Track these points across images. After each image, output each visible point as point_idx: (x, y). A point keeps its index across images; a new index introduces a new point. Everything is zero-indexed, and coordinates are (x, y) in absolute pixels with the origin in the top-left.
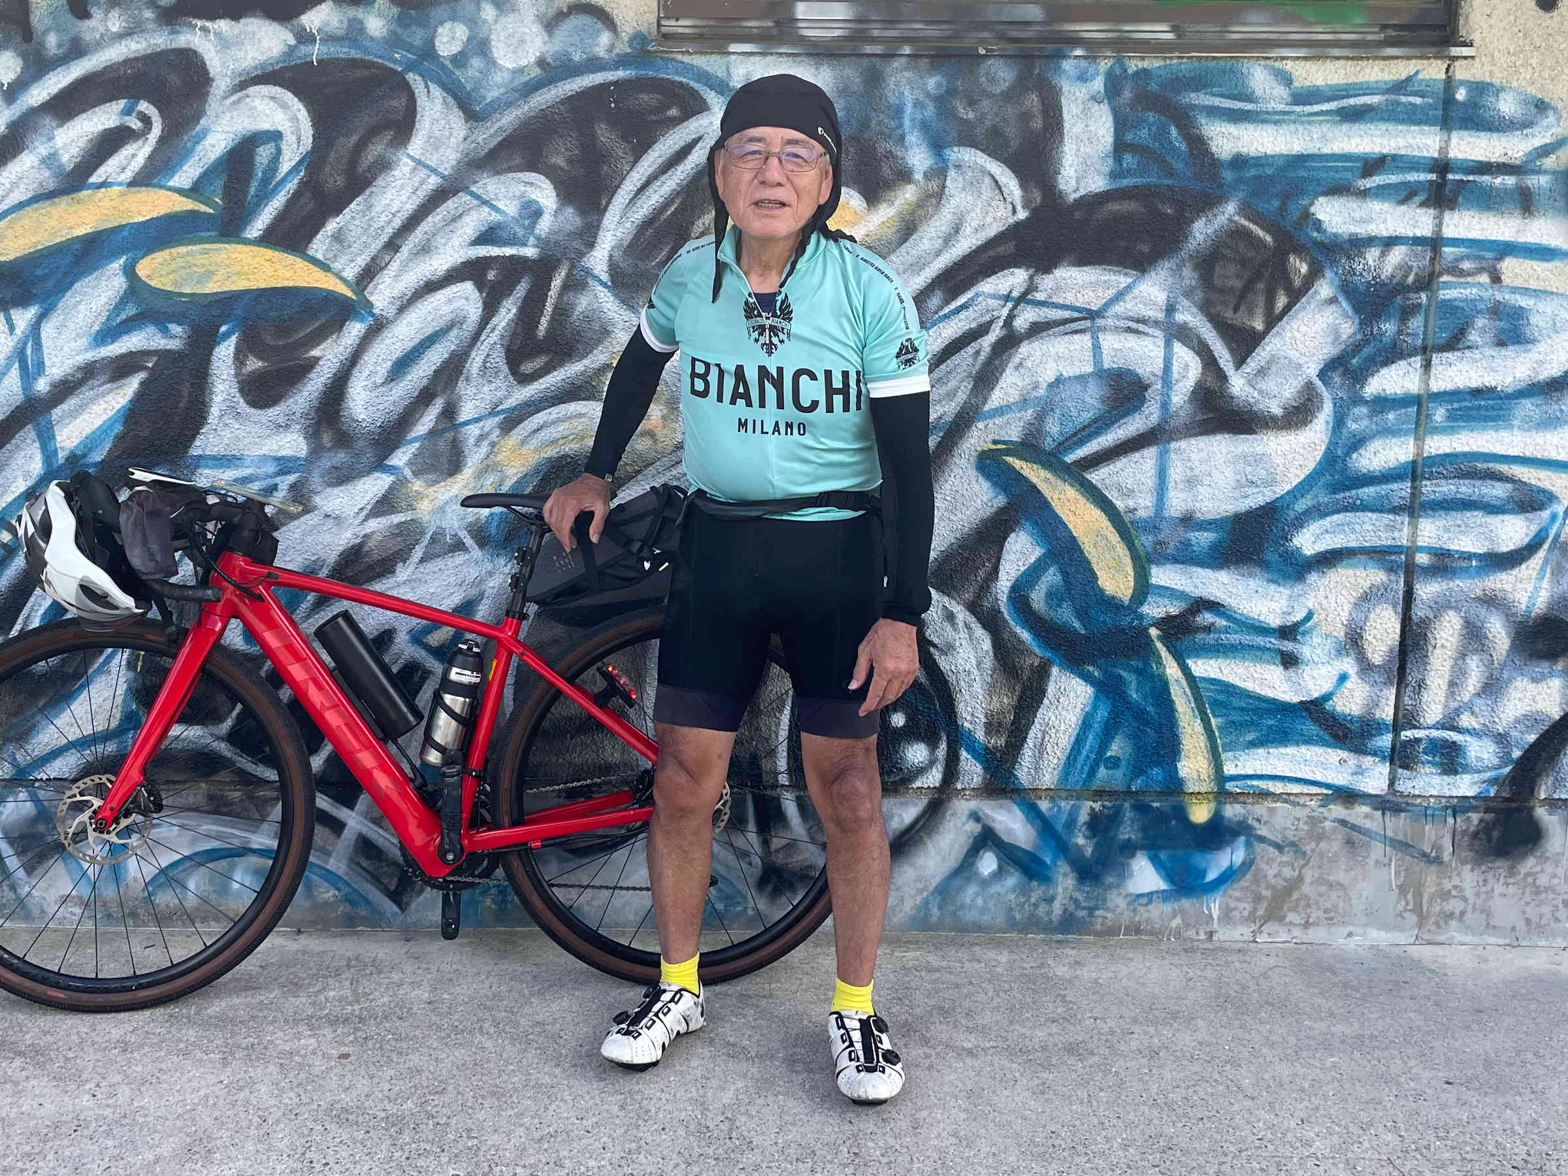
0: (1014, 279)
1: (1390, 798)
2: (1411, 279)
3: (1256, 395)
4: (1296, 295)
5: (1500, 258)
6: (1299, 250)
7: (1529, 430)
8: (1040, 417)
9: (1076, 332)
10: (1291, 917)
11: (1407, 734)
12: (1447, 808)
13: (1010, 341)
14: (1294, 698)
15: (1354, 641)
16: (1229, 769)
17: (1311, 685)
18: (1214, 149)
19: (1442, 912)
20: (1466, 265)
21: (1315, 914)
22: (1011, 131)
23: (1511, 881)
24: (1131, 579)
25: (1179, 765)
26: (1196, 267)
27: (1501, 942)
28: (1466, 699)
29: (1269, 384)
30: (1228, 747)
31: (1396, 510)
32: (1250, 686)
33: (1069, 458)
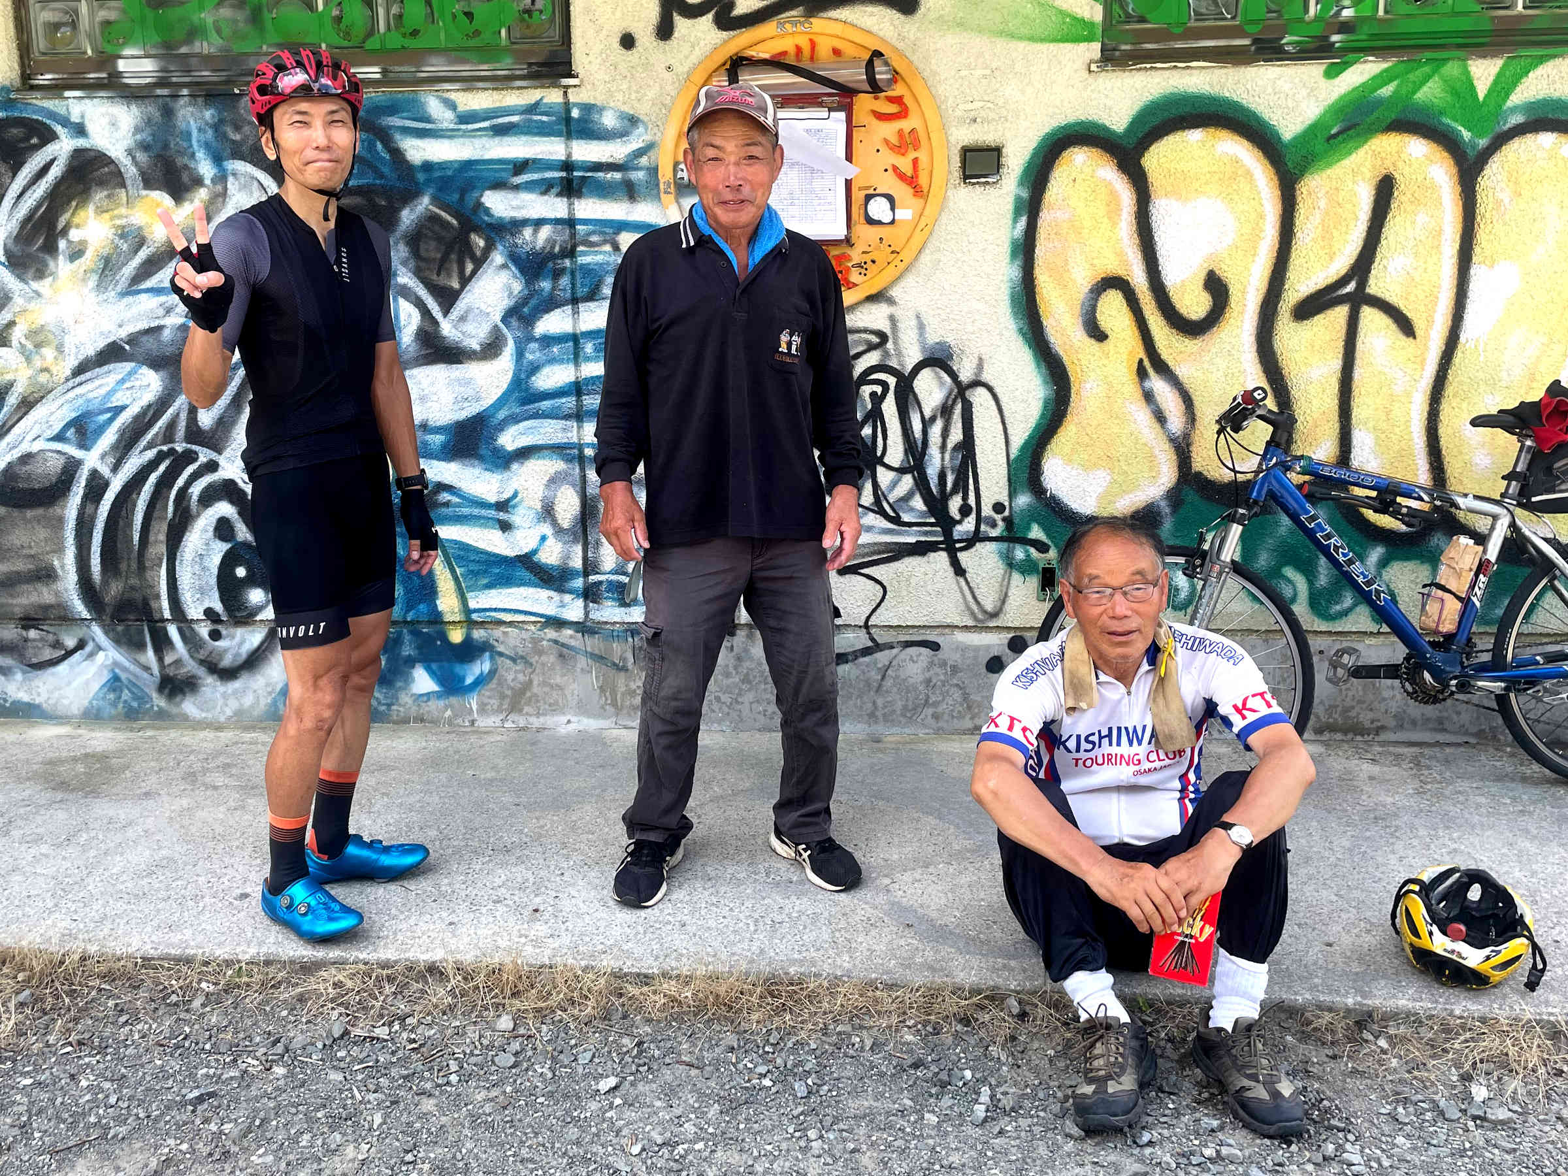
1: (588, 624)
2: (557, 249)
3: (460, 335)
4: (479, 263)
5: (617, 233)
6: (477, 229)
10: (527, 709)
11: (593, 578)
12: (627, 630)
14: (511, 553)
15: (548, 512)
16: (473, 604)
17: (522, 543)
18: (409, 158)
19: (631, 705)
20: (594, 238)
21: (543, 707)
25: (438, 602)
26: (408, 244)
29: (469, 327)
30: (471, 588)
31: (567, 417)
32: (481, 545)
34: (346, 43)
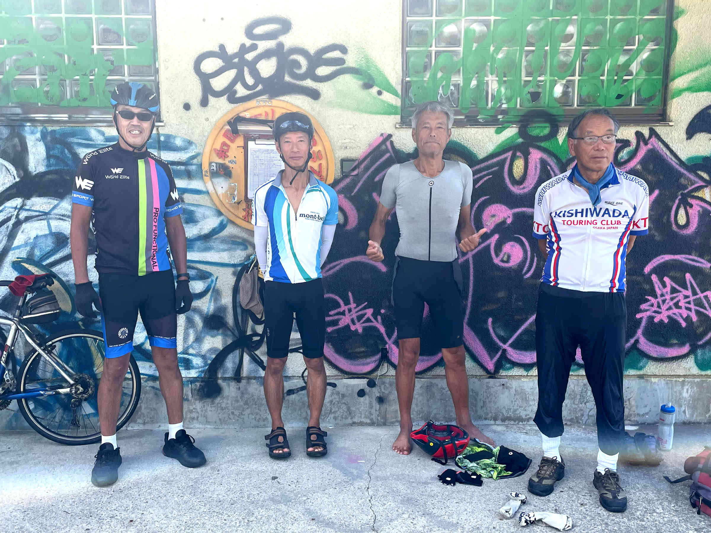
0: (18, 202)
7: (200, 252)
8: (32, 249)
9: (41, 220)
10: (139, 421)
12: (188, 381)
13: (18, 223)
19: (190, 417)
21: (147, 420)
22: (10, 151)
23: (213, 406)
24: (71, 305)
25: (94, 369)
27: (212, 427)
28: (190, 344)
33: (44, 263)
34: (51, 103)
